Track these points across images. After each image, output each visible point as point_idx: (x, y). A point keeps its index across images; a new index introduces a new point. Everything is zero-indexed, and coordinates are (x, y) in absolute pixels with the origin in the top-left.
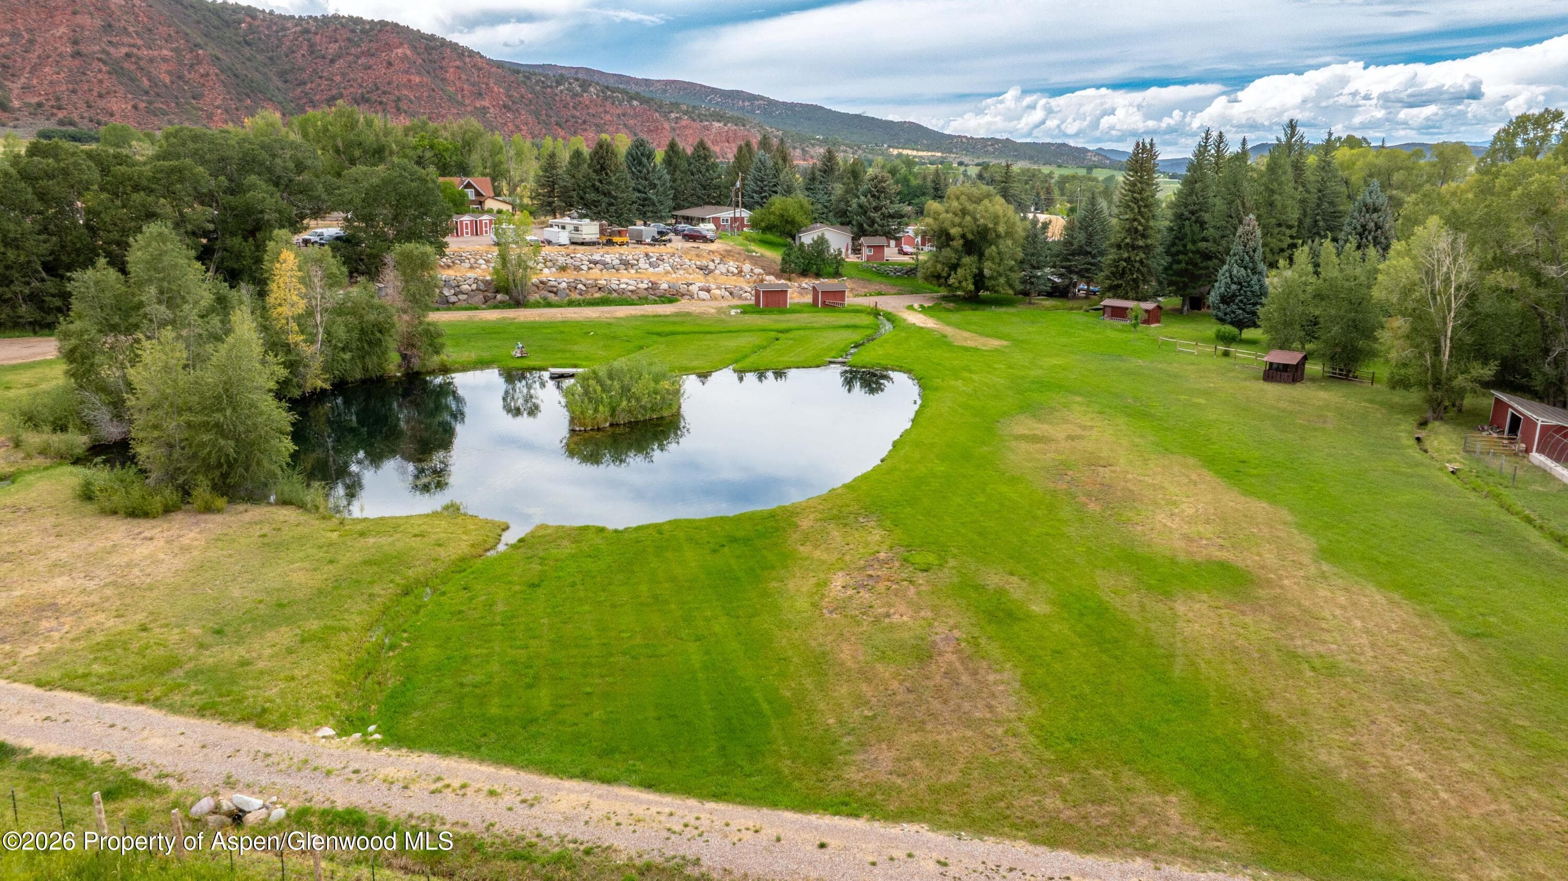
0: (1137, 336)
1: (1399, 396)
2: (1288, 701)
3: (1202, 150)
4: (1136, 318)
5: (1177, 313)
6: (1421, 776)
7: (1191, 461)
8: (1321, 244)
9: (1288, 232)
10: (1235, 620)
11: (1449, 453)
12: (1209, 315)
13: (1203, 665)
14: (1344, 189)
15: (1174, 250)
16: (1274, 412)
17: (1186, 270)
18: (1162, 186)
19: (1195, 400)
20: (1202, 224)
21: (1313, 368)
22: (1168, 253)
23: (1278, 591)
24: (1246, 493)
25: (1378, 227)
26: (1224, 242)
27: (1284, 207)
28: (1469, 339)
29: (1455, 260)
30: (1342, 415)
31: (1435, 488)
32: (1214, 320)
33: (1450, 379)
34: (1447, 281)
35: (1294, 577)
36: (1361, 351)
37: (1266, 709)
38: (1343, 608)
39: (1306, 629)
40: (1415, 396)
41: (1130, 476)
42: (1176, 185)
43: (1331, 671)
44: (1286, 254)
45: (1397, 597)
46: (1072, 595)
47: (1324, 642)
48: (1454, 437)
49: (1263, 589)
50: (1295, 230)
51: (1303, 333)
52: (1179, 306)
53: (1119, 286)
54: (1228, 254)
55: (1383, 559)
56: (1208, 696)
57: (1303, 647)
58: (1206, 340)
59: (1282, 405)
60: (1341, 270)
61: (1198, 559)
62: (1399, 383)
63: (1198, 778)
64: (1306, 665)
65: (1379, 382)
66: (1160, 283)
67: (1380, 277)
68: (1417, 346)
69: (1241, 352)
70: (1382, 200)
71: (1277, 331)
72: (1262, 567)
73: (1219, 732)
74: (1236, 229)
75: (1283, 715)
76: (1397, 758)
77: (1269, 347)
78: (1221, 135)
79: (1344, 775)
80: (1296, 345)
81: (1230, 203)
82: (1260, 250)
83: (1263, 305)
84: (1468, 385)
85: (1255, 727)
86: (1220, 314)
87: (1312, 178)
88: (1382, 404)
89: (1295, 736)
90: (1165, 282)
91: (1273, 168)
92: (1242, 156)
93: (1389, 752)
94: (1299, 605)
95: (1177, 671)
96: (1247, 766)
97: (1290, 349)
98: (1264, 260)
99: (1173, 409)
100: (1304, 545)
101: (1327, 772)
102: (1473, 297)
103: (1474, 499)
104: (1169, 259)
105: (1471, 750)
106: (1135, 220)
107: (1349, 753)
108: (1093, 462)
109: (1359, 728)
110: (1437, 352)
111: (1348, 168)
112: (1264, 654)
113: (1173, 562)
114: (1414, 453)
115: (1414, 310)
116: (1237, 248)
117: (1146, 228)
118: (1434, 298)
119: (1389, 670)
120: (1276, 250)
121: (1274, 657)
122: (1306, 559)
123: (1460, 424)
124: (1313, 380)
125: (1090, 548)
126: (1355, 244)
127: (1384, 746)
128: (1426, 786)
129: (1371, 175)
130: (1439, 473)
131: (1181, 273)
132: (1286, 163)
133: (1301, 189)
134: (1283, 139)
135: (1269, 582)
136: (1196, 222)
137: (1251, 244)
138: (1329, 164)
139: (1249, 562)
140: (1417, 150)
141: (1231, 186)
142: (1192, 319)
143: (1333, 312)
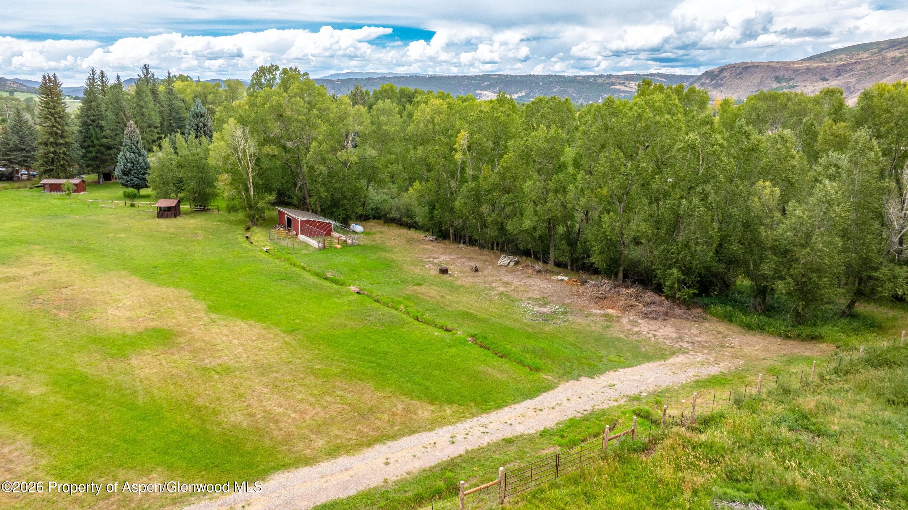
0: (72, 201)
1: (233, 217)
2: (208, 395)
3: (91, 82)
4: (69, 189)
5: (96, 184)
6: (281, 410)
7: (124, 273)
8: (176, 137)
9: (155, 130)
10: (168, 360)
11: (263, 242)
12: (117, 183)
13: (155, 391)
14: (182, 104)
15: (85, 144)
16: (168, 235)
17: (97, 157)
18: (68, 104)
19: (118, 236)
20: (101, 128)
21: (185, 207)
22: (81, 146)
23: (190, 336)
24: (160, 285)
25: (205, 125)
26: (117, 138)
27: (150, 116)
28: (261, 182)
29: (246, 141)
30: (205, 231)
31: (260, 261)
32: (121, 186)
33: (256, 203)
34: (244, 152)
35: (197, 326)
36: (209, 194)
37: (197, 404)
38: (227, 335)
39: (210, 353)
40: (241, 215)
41: (85, 290)
42: (78, 104)
43: (227, 371)
44: (157, 143)
45: (252, 322)
46: (60, 375)
47: (220, 357)
48: (264, 233)
49: (181, 337)
50: (159, 129)
51: (175, 188)
52: (97, 180)
53: (52, 170)
54: (121, 145)
55: (242, 304)
56: (162, 408)
57: (210, 363)
58: (119, 199)
59: (171, 230)
60: (189, 150)
61: (140, 330)
62: (232, 209)
63: (167, 457)
64: (213, 373)
65: (222, 210)
66: (81, 166)
67: (211, 153)
68: (237, 188)
69: (141, 203)
70: (204, 110)
71: (160, 188)
72: (179, 325)
73: (173, 427)
74: (123, 130)
75: (207, 404)
76: (269, 405)
77: (157, 198)
78: (102, 72)
79: (245, 424)
80: (173, 195)
81: (117, 114)
82: (141, 142)
83: (149, 174)
84: (265, 206)
85: (193, 416)
86: (124, 182)
87: (164, 99)
88: (226, 222)
89: (216, 413)
90: (84, 165)
91: (139, 93)
92: (118, 85)
93: (264, 404)
94: (203, 341)
95: (140, 400)
96: (194, 440)
97: (169, 198)
98: (144, 147)
99: (105, 243)
100: (199, 307)
101: (236, 426)
102: (258, 160)
103: (278, 263)
104: (84, 150)
105: (300, 388)
106: (54, 126)
107: (245, 412)
108: (56, 286)
109: (247, 397)
110: (247, 190)
111: (183, 93)
112: (189, 373)
113: (125, 336)
114: (247, 245)
115: (231, 169)
116: (126, 141)
117: (63, 131)
118: (240, 162)
119: (256, 361)
120: (151, 141)
121: (196, 373)
122: (201, 314)
123: (265, 226)
124: (186, 213)
125: (66, 342)
126: (194, 136)
127: (261, 401)
128: (284, 414)
129: (196, 97)
130: (260, 253)
131: (95, 159)
132: (147, 89)
133: (158, 105)
134: (142, 76)
135: (184, 333)
136: (97, 126)
137: (135, 138)
138: (172, 90)
139: (170, 324)
140: (217, 83)
141: (115, 104)
142: (107, 187)
143: (190, 174)
